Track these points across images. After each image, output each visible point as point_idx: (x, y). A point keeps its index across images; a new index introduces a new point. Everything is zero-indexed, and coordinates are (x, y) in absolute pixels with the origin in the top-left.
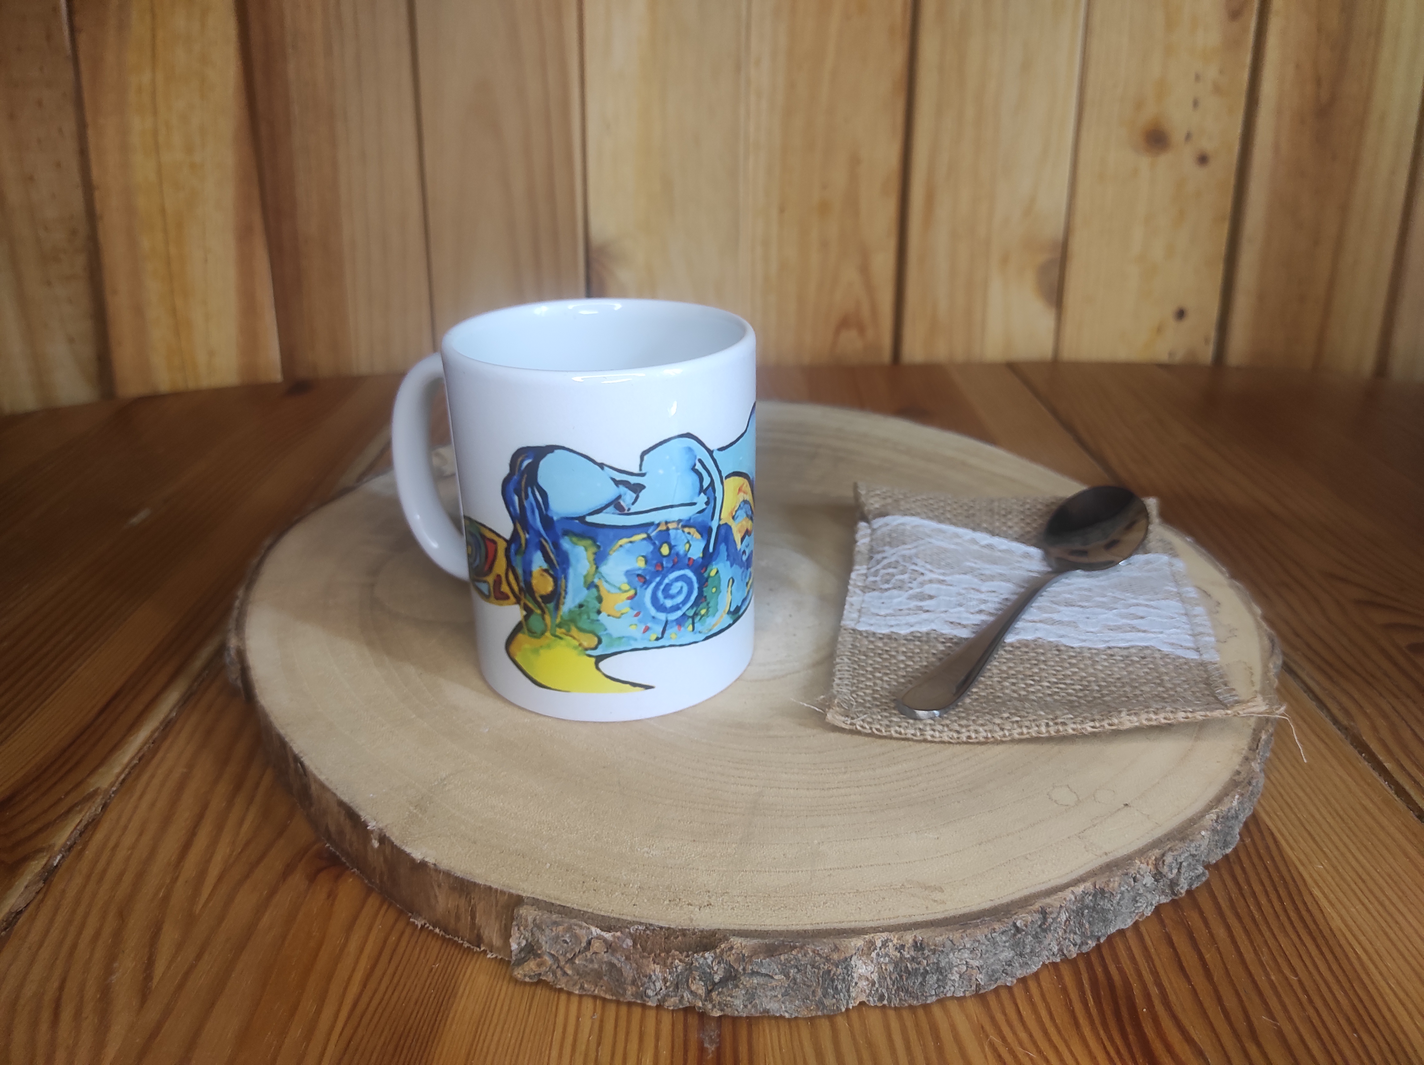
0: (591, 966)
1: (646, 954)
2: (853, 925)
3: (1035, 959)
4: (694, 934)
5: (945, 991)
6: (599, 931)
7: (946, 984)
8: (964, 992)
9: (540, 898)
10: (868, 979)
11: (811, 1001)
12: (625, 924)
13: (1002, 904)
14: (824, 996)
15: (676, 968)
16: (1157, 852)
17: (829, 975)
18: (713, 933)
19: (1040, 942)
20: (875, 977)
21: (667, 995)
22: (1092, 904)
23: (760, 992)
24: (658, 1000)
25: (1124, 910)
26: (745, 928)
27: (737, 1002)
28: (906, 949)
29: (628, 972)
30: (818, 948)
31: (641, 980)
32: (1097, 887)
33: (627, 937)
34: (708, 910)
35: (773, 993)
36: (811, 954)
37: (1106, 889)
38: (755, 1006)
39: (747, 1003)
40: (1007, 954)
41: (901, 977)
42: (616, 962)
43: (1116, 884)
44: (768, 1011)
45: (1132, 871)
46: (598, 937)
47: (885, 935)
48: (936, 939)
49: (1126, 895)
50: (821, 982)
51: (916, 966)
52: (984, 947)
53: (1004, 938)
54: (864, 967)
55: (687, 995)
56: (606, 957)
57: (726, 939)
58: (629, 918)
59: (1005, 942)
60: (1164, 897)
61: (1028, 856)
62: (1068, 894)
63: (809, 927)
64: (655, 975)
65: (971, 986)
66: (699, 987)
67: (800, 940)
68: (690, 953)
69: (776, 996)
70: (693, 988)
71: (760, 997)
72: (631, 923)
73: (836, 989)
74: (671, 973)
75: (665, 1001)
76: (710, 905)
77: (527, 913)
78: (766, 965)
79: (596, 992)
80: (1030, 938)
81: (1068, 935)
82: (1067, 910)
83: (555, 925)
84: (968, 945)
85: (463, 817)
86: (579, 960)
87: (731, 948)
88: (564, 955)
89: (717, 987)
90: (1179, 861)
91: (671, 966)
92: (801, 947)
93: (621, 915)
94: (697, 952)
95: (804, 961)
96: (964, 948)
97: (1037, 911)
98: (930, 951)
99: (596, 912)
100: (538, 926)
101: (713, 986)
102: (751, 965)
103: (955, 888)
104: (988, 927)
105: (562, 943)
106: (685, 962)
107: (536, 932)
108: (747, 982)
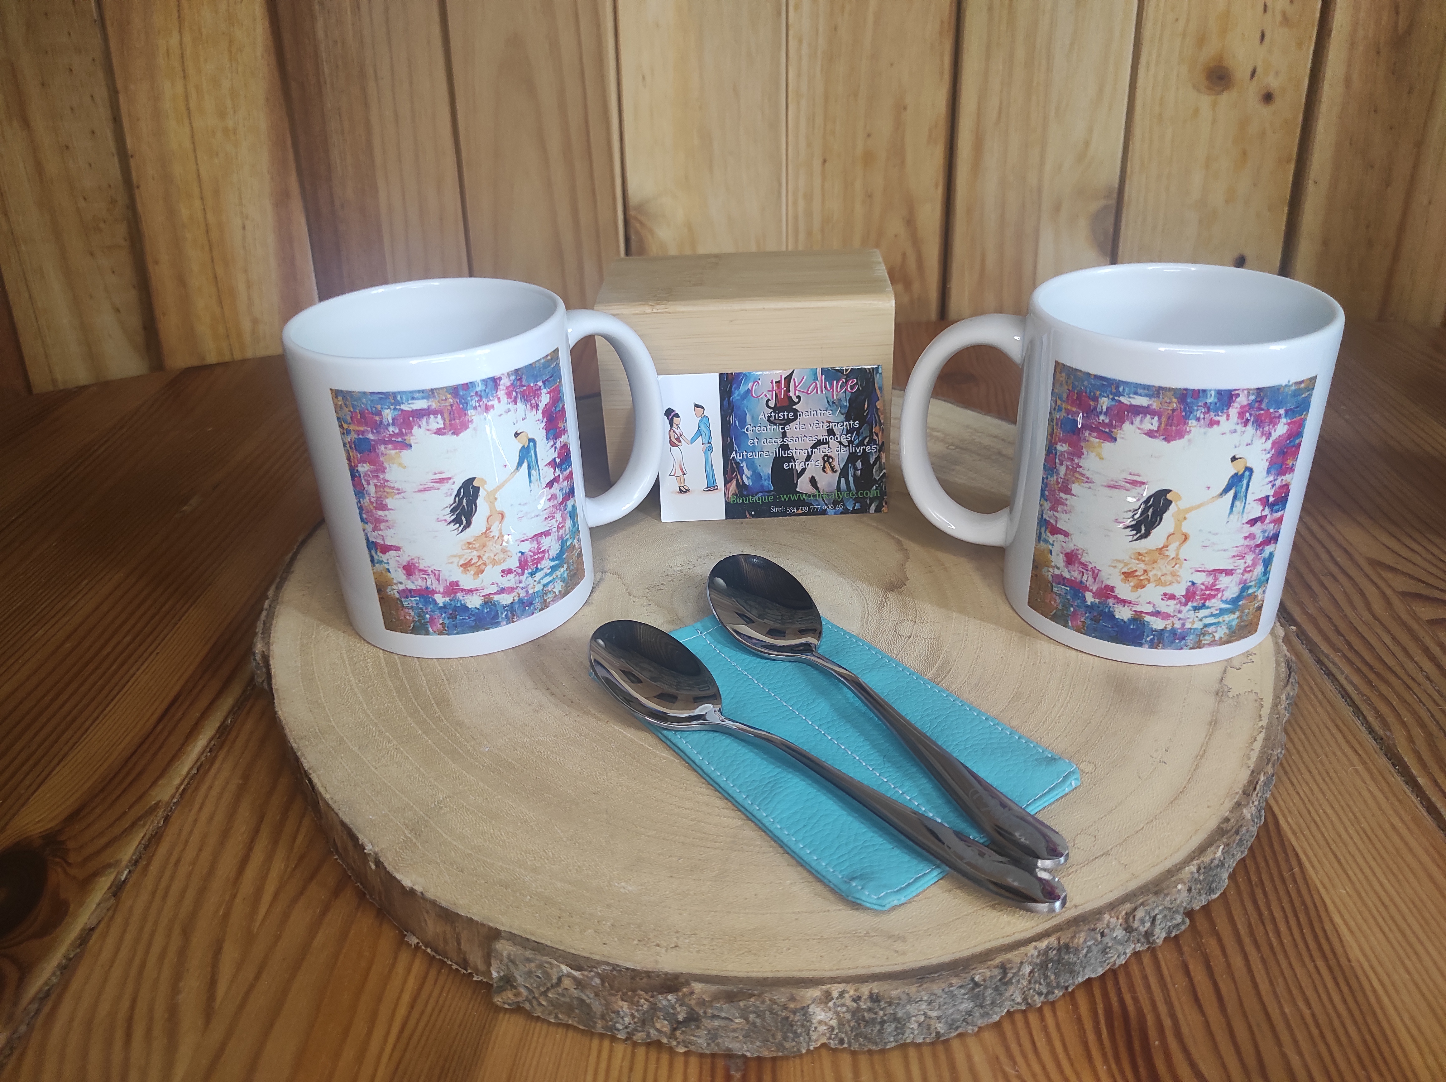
0: (563, 999)
1: (613, 992)
2: (812, 974)
3: (997, 1009)
4: (658, 976)
5: (904, 1038)
6: (569, 969)
7: (905, 1031)
8: (924, 1038)
9: (516, 932)
10: (826, 1024)
11: (772, 1043)
12: (593, 964)
13: (963, 958)
14: (784, 1039)
15: (642, 1006)
16: (1128, 906)
17: (787, 1021)
18: (676, 976)
19: (1001, 994)
20: (834, 1023)
21: (635, 1030)
22: (1056, 958)
23: (722, 1033)
24: (628, 1033)
25: (1093, 961)
26: (707, 973)
27: (699, 1041)
28: (862, 1000)
29: (597, 1007)
30: (774, 998)
31: (609, 1015)
32: (1062, 942)
33: (595, 976)
34: (674, 952)
35: (736, 1035)
36: (769, 1002)
37: (1070, 944)
38: (718, 1045)
39: (710, 1041)
40: (967, 1005)
41: (859, 1024)
42: (585, 998)
43: (1082, 940)
44: (730, 1050)
45: (1100, 926)
46: (569, 975)
47: (841, 987)
48: (892, 992)
49: (1094, 947)
50: (780, 1027)
51: (872, 1016)
52: (941, 999)
53: (963, 991)
54: (823, 1014)
55: (653, 1032)
56: (576, 993)
57: (687, 983)
58: (597, 958)
59: (964, 994)
60: (1140, 945)
62: (1031, 950)
63: (769, 975)
64: (623, 1011)
65: (931, 1034)
66: (663, 1025)
67: (759, 988)
68: (655, 993)
69: (737, 1037)
70: (658, 1026)
71: (721, 1037)
72: (600, 963)
73: (795, 1032)
74: (637, 1011)
75: (634, 1035)
76: (676, 946)
77: (504, 948)
78: (726, 1009)
79: (570, 1022)
80: (990, 991)
81: (1032, 986)
82: (1030, 963)
83: (529, 960)
84: (925, 998)
85: (454, 843)
86: (552, 994)
87: (692, 993)
88: (538, 988)
89: (680, 1026)
90: (1153, 914)
91: (637, 1004)
92: (759, 995)
93: (591, 953)
94: (661, 993)
95: (762, 1007)
96: (921, 1000)
97: (996, 967)
98: (886, 1003)
99: (568, 950)
100: (512, 962)
101: (677, 1025)
102: (712, 1009)
103: (918, 939)
104: (945, 982)
105: (535, 978)
106: (650, 1002)
107: (511, 965)
108: (708, 1024)
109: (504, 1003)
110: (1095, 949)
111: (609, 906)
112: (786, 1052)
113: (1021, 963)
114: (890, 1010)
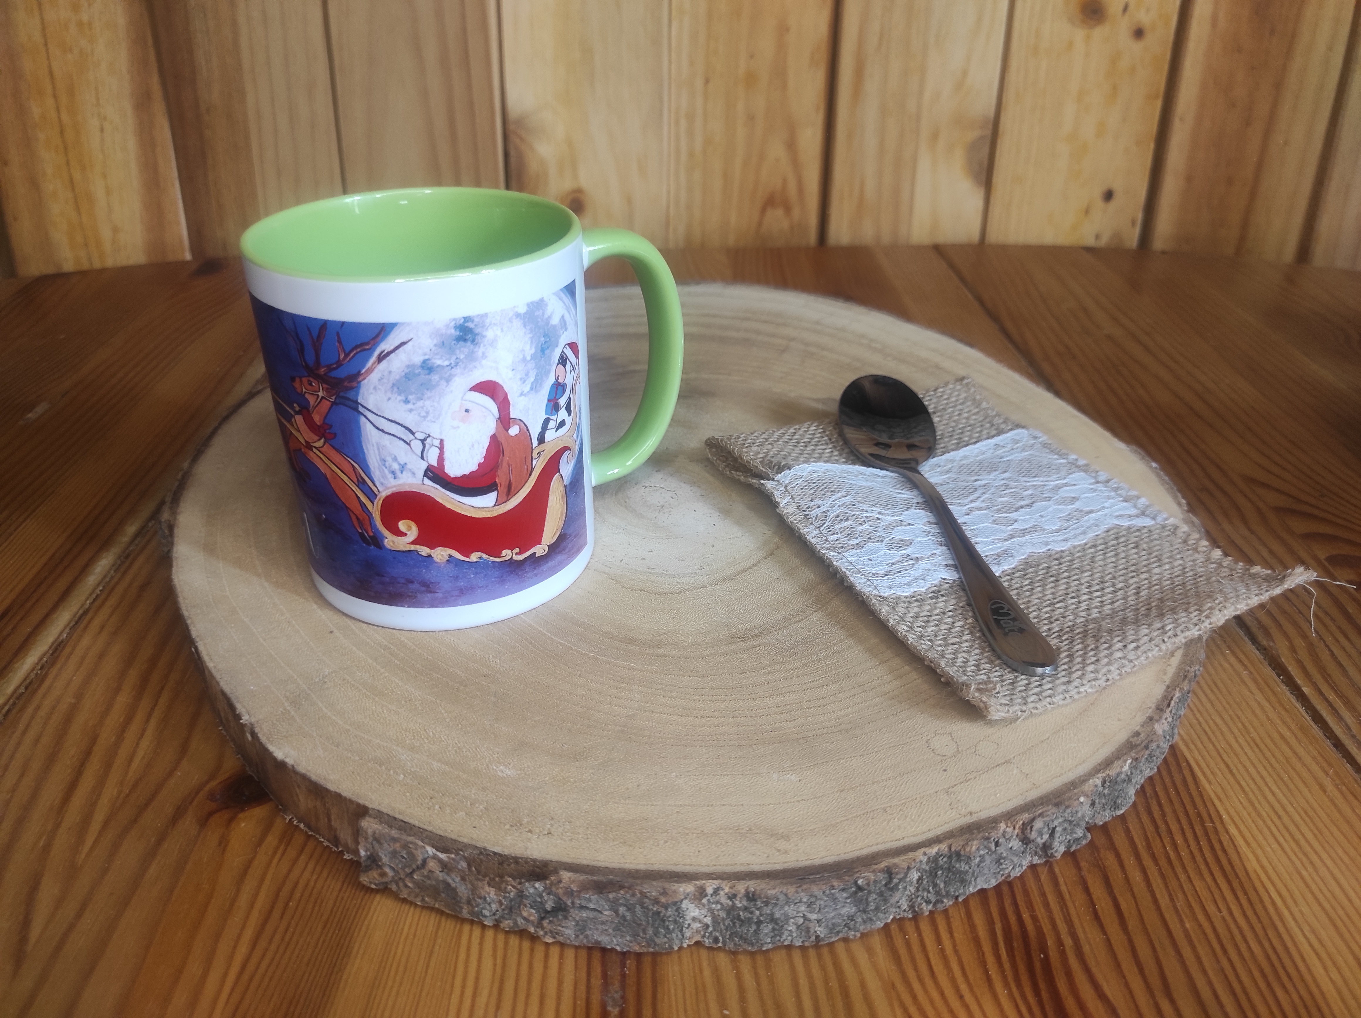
0: (429, 882)
1: (480, 877)
2: (687, 869)
3: (881, 915)
4: (526, 862)
5: (782, 939)
6: (434, 850)
7: (783, 933)
8: (803, 942)
9: (385, 810)
10: (700, 922)
11: (643, 938)
12: (460, 847)
13: (848, 860)
14: (655, 935)
15: (509, 893)
16: (1026, 816)
17: (659, 916)
18: (545, 864)
19: (886, 901)
20: (708, 920)
21: (502, 917)
22: (946, 866)
23: (591, 925)
24: (496, 920)
25: (986, 871)
26: (578, 862)
27: (568, 932)
28: (738, 898)
29: (463, 890)
30: (645, 891)
31: (476, 900)
32: (953, 849)
33: (461, 859)
34: (545, 839)
35: (605, 927)
36: (639, 895)
37: (962, 853)
38: (587, 936)
39: (578, 933)
40: (849, 910)
41: (734, 923)
42: (451, 881)
43: (974, 848)
44: (598, 942)
45: (994, 835)
46: (434, 857)
47: (716, 883)
48: (769, 892)
49: (987, 857)
50: (651, 922)
51: (749, 915)
52: (822, 902)
53: (845, 895)
54: (697, 910)
55: (520, 921)
57: (556, 871)
58: (465, 840)
59: (847, 898)
60: (1037, 858)
61: (888, 809)
62: (920, 856)
63: (642, 867)
64: (490, 897)
65: (810, 938)
66: (531, 913)
67: (630, 880)
68: (523, 880)
69: (606, 930)
70: (525, 914)
71: (590, 929)
72: (466, 846)
73: (667, 928)
74: (505, 897)
75: (501, 922)
76: (549, 833)
77: (369, 825)
78: (594, 901)
79: (437, 906)
80: (874, 896)
81: (920, 893)
82: (918, 870)
83: (394, 840)
84: (805, 900)
85: (334, 718)
86: (417, 875)
87: (560, 882)
88: (403, 868)
89: (548, 915)
90: (1052, 826)
91: (505, 891)
92: (630, 888)
93: (458, 836)
94: (528, 881)
95: (633, 901)
96: (801, 901)
97: (882, 871)
98: (763, 902)
99: (435, 831)
100: (377, 839)
101: (545, 914)
102: (580, 900)
103: (802, 838)
104: (826, 884)
105: (400, 858)
106: (518, 889)
107: (376, 845)
108: (577, 915)
109: (371, 883)
110: (988, 859)
112: (657, 948)
113: (909, 868)
114: (767, 910)
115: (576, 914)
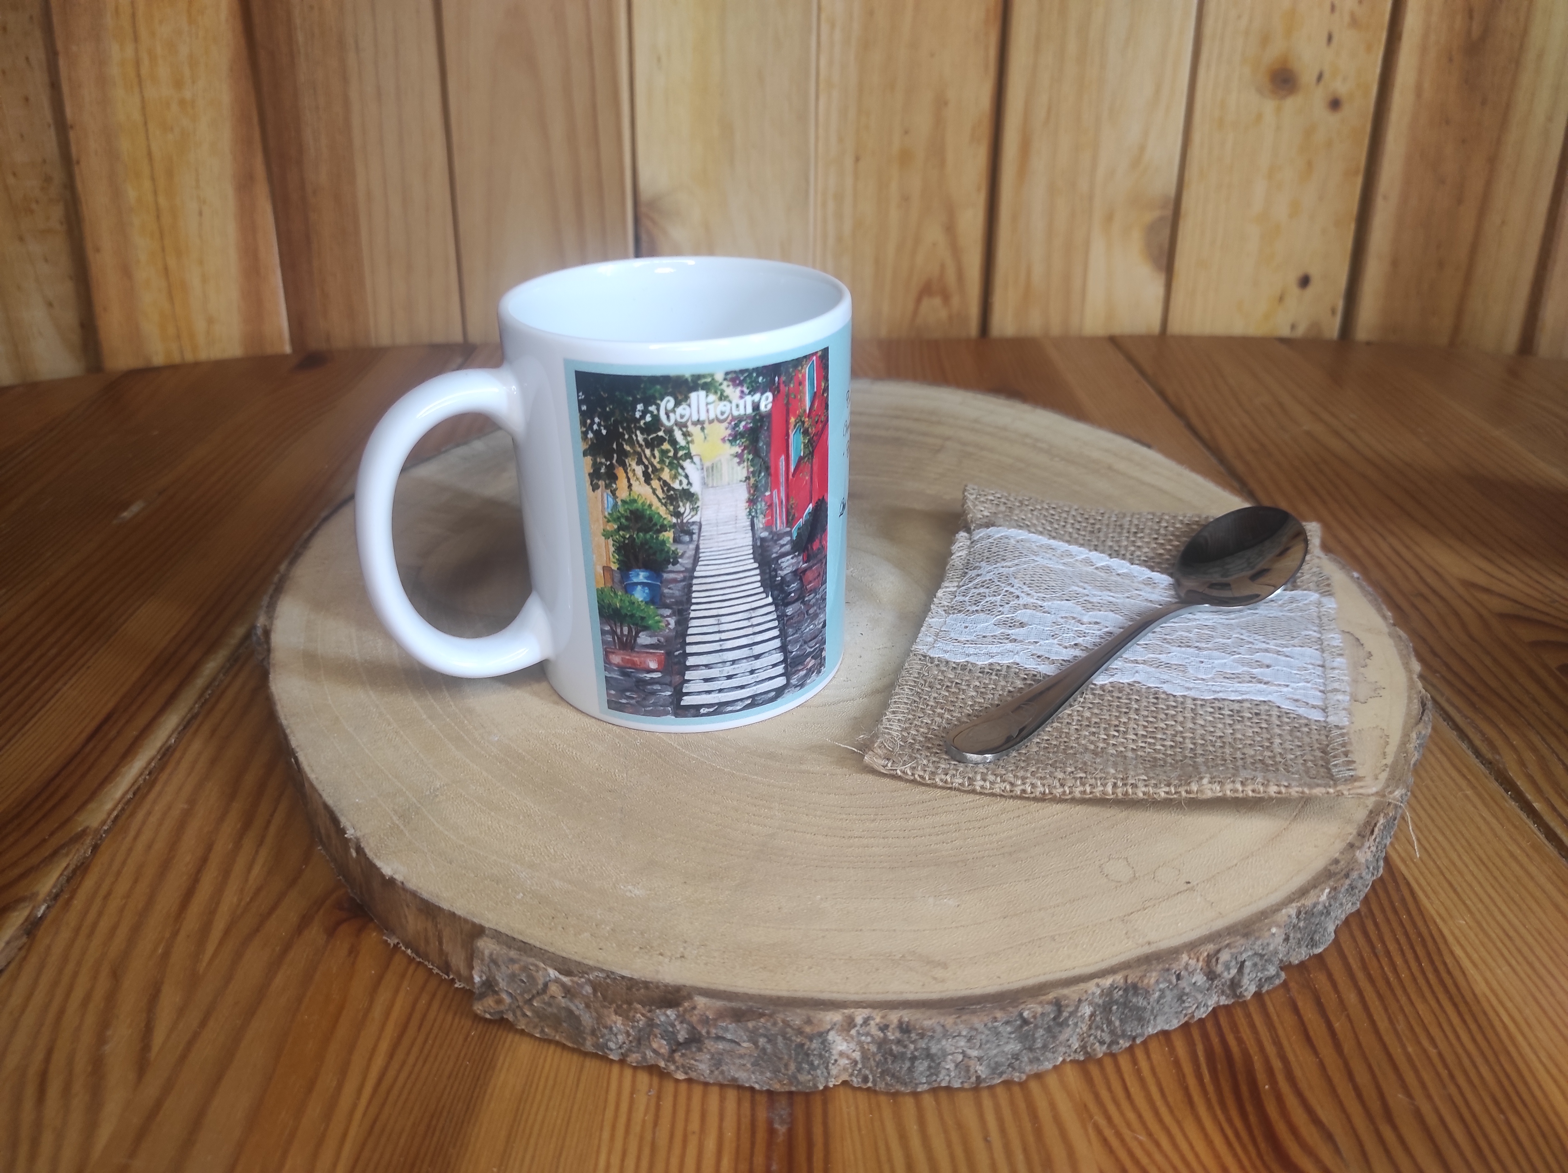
0: (549, 1010)
1: (606, 1004)
2: (835, 996)
3: (1049, 1055)
4: (657, 987)
5: (938, 1080)
6: (557, 974)
7: (939, 1072)
8: (962, 1083)
9: (503, 930)
10: (848, 1057)
11: (784, 1075)
12: (585, 970)
13: (1011, 990)
14: (798, 1071)
15: (638, 1022)
16: (1211, 947)
17: (803, 1049)
18: (678, 989)
19: (1054, 1037)
20: (857, 1055)
21: (629, 1050)
22: (1122, 1000)
23: (727, 1059)
24: (622, 1054)
25: (1166, 1009)
26: (713, 987)
27: (702, 1066)
28: (890, 1029)
29: (587, 1019)
30: (788, 1019)
31: (601, 1031)
32: (1129, 981)
33: (586, 983)
34: (678, 963)
35: (743, 1062)
36: (781, 1024)
37: (1139, 985)
38: (722, 1072)
39: (713, 1068)
40: (1013, 1047)
41: (886, 1059)
42: (574, 1008)
43: (1153, 981)
44: (734, 1079)
45: (1176, 967)
46: (557, 981)
47: (866, 1012)
48: (925, 1023)
49: (1168, 992)
50: (793, 1056)
51: (901, 1049)
52: (983, 1037)
53: (1009, 1029)
54: (845, 1044)
55: (649, 1054)
57: (689, 997)
58: (591, 963)
59: (1011, 1033)
60: (1224, 998)
61: (1056, 937)
62: (1091, 987)
63: (785, 994)
64: (616, 1027)
65: (970, 1078)
66: (661, 1045)
67: (771, 1007)
68: (653, 1008)
69: (744, 1065)
70: (655, 1046)
71: (727, 1064)
72: (592, 969)
73: (811, 1064)
74: (633, 1027)
75: (628, 1056)
76: (682, 957)
77: (486, 946)
78: (732, 1030)
79: (557, 1038)
80: (1041, 1032)
81: (1093, 1031)
82: (1090, 1004)
83: (512, 961)
84: (964, 1033)
85: (446, 833)
86: (537, 1002)
87: (694, 1008)
88: (522, 994)
89: (680, 1047)
90: (1240, 959)
91: (633, 1020)
92: (771, 1016)
93: (584, 958)
94: (660, 1008)
95: (774, 1031)
96: (959, 1035)
97: (1049, 1003)
98: (918, 1034)
99: (558, 953)
100: (494, 962)
101: (676, 1046)
102: (716, 1029)
103: (961, 966)
104: (987, 1015)
105: (519, 983)
106: (647, 1017)
107: (493, 967)
108: (712, 1046)
109: (485, 1012)
110: (1169, 995)
111: (611, 909)
112: (800, 1087)
114: (922, 1044)
115: (710, 1045)
